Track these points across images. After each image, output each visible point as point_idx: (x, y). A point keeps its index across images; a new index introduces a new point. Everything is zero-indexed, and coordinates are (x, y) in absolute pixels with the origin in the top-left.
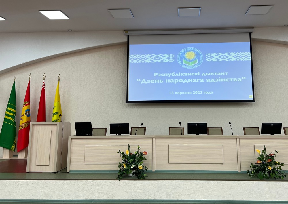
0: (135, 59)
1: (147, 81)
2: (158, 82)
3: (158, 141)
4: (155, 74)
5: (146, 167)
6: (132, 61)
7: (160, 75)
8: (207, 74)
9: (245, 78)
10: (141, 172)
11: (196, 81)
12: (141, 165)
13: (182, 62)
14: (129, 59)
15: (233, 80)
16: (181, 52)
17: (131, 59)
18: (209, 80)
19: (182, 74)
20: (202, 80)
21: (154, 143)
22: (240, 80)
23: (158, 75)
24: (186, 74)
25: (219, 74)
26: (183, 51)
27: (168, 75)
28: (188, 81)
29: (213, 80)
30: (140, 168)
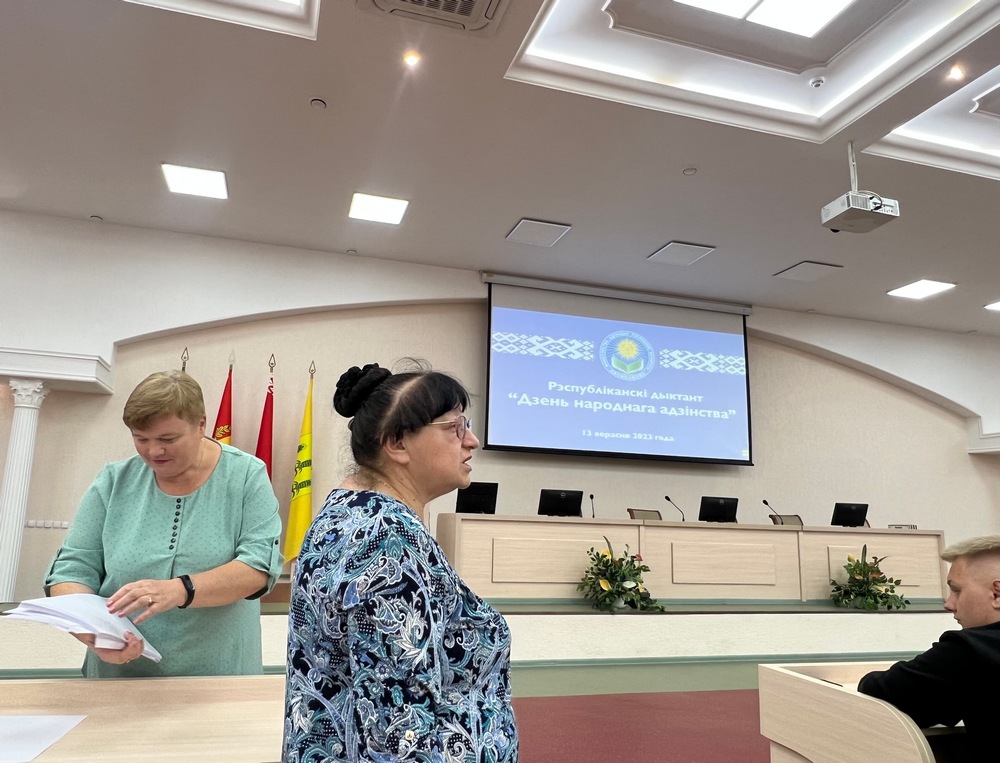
0: (506, 343)
1: (532, 401)
2: (558, 405)
4: (552, 385)
6: (499, 347)
7: (562, 388)
8: (662, 396)
9: (734, 412)
11: (639, 410)
13: (610, 363)
14: (492, 341)
15: (712, 414)
16: (608, 339)
17: (497, 342)
18: (666, 409)
19: (610, 391)
20: (652, 410)
22: (725, 416)
23: (558, 387)
24: (619, 393)
25: (687, 398)
26: (613, 337)
27: (580, 391)
28: (622, 407)
29: (673, 412)
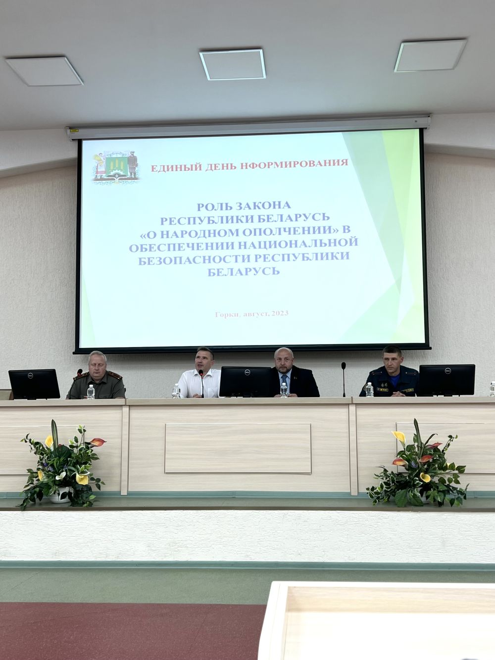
3: (136, 414)
5: (98, 480)
10: (82, 491)
12: (83, 472)
21: (126, 420)
30: (82, 480)
